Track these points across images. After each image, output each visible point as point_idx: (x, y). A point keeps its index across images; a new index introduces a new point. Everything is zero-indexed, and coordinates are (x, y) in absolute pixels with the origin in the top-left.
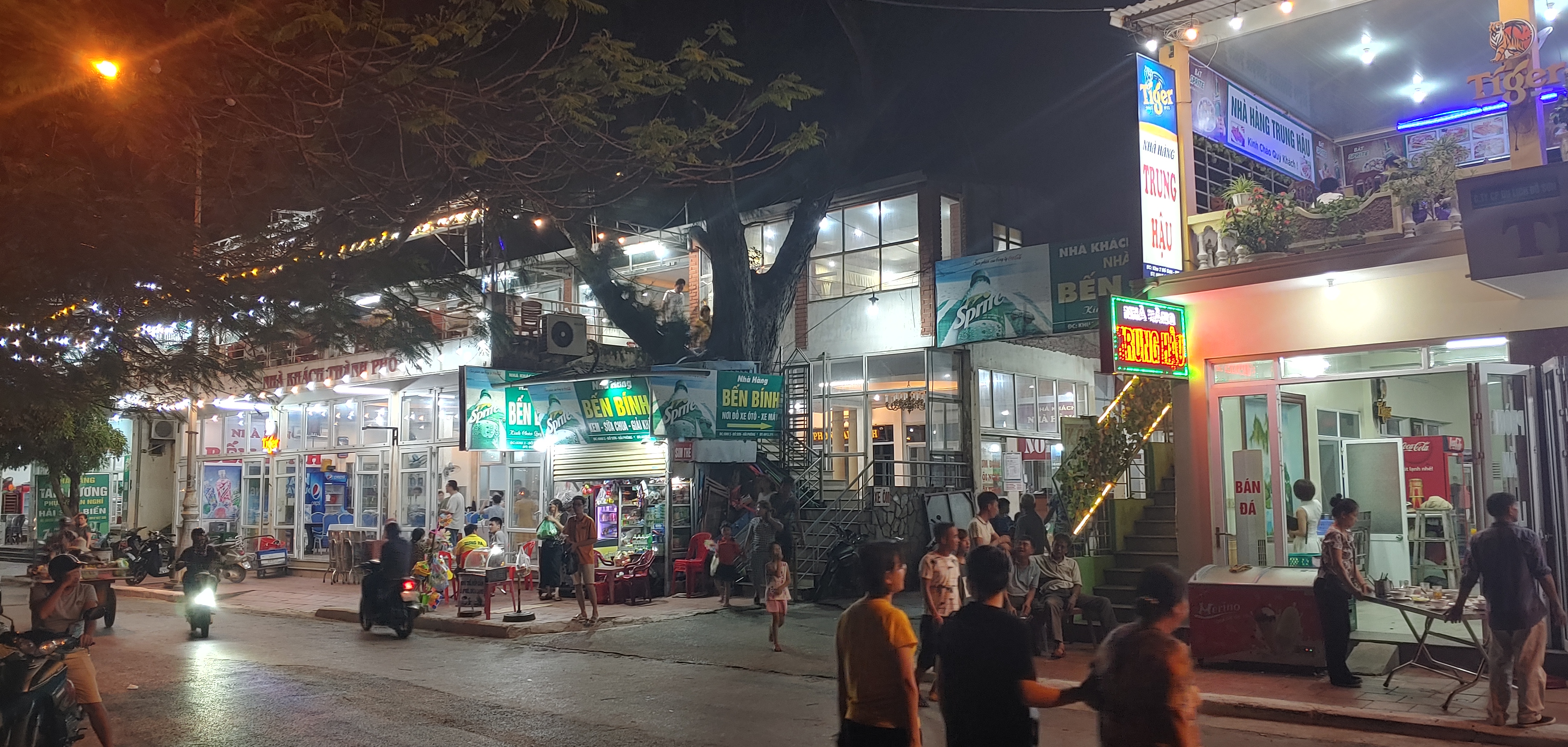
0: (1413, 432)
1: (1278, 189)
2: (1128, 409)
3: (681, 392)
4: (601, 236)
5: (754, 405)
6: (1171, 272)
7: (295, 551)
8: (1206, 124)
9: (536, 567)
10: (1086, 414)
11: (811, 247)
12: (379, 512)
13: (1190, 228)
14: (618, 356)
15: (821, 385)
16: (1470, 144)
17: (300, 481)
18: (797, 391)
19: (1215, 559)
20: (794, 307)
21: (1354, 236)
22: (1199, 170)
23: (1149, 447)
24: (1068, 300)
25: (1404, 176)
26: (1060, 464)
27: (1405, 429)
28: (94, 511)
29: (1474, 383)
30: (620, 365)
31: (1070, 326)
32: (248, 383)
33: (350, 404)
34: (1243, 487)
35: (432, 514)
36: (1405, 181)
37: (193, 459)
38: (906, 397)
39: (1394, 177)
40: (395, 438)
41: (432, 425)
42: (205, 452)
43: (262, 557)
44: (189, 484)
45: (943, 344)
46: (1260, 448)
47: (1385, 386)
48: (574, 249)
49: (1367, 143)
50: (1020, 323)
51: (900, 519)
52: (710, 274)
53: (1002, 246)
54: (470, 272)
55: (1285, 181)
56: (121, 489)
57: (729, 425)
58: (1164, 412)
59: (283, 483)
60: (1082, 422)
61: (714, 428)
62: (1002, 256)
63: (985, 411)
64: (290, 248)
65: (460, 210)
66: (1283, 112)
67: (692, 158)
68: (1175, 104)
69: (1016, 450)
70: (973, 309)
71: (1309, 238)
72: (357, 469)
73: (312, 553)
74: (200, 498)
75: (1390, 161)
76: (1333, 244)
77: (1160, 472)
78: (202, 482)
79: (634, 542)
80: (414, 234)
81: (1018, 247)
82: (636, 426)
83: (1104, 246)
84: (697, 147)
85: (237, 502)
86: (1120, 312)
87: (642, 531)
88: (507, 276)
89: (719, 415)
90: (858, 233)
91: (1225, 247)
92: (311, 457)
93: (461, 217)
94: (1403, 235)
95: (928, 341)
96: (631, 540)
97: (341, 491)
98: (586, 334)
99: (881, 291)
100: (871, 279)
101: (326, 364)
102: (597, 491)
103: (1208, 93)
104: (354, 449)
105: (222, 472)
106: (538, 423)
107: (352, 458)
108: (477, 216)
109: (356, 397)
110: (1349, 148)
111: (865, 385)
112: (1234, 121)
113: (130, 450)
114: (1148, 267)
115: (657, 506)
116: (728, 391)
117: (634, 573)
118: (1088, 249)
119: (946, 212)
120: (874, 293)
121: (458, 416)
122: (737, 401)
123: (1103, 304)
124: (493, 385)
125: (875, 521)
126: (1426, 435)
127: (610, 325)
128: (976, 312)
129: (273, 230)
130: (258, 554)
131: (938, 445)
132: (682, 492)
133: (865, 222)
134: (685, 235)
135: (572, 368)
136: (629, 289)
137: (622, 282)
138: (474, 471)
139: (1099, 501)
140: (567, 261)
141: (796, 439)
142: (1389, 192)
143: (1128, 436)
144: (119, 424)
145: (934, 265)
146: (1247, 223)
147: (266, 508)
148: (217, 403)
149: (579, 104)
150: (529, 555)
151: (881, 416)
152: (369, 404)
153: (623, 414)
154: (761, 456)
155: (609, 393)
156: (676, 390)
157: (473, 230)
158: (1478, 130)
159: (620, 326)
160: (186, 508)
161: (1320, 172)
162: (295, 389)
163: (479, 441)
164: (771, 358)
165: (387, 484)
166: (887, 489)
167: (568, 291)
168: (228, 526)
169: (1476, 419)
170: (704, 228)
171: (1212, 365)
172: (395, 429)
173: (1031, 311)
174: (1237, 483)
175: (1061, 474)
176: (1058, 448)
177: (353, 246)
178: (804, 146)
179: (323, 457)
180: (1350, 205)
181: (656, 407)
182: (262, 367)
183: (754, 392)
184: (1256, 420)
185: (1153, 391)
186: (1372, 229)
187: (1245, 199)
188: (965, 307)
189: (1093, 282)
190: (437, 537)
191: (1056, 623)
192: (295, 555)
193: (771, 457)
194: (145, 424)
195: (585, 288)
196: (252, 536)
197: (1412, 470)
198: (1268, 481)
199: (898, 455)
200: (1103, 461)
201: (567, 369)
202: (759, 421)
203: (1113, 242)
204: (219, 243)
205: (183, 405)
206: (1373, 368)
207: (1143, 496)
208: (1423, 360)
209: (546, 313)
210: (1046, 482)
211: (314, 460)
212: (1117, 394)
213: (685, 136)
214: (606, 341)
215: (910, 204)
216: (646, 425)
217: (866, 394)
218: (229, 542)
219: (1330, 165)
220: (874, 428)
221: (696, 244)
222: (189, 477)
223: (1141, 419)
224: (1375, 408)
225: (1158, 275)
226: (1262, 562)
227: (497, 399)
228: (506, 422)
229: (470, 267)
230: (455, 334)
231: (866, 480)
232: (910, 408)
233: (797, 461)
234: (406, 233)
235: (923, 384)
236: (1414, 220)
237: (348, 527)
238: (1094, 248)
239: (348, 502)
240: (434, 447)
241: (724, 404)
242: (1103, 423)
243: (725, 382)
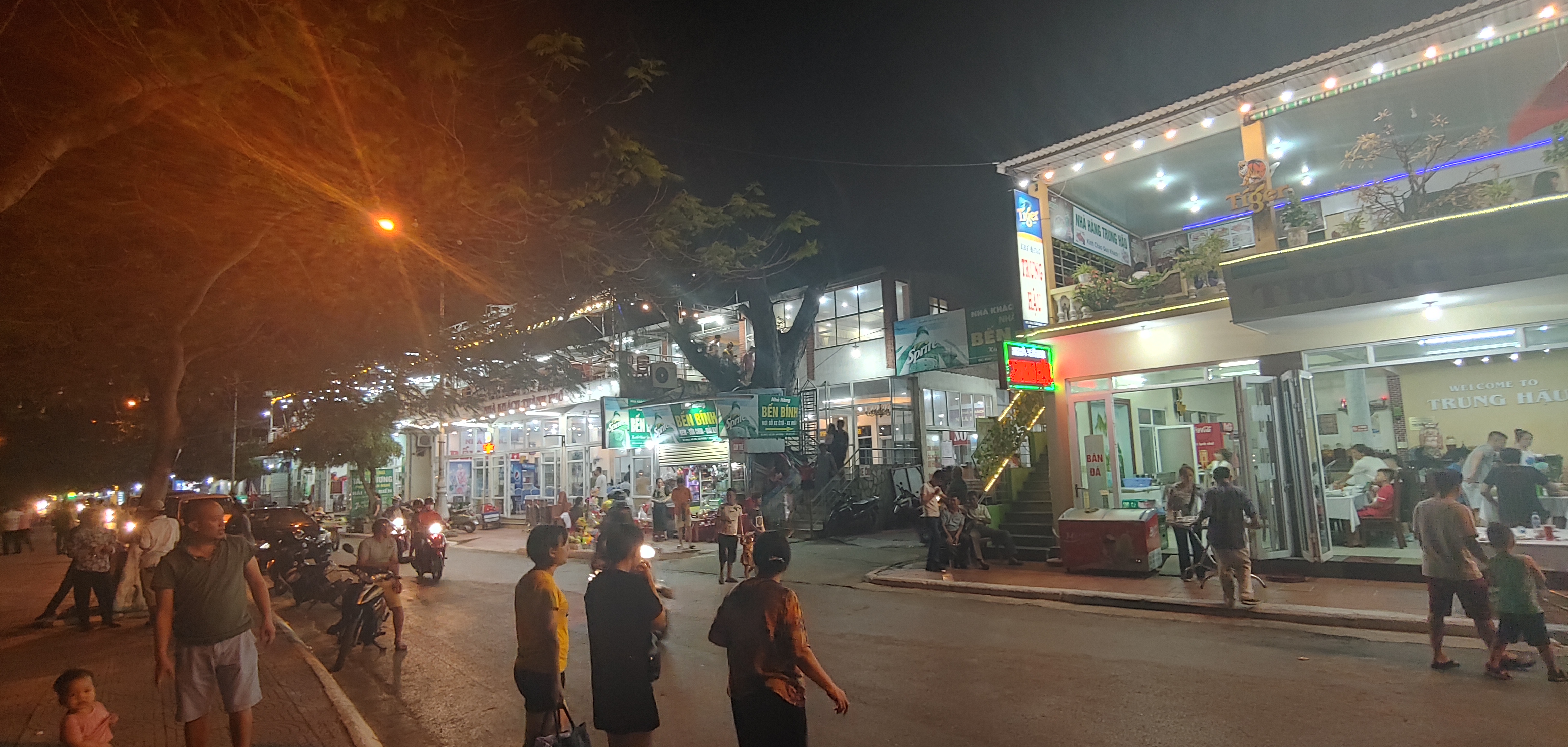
0: (1200, 421)
1: (1108, 271)
2: (1018, 411)
3: (736, 408)
4: (684, 313)
5: (782, 416)
6: (1041, 325)
7: (505, 512)
8: (1060, 231)
9: (650, 519)
10: (992, 415)
11: (815, 315)
12: (555, 488)
13: (1052, 296)
14: (697, 388)
15: (824, 402)
16: (1229, 238)
17: (507, 470)
18: (809, 407)
19: (1075, 505)
20: (806, 353)
21: (1157, 299)
22: (1056, 261)
23: (1031, 434)
24: (978, 344)
25: (1188, 260)
26: (976, 447)
27: (1195, 418)
28: (385, 491)
29: (1238, 389)
30: (698, 393)
31: (979, 360)
32: (475, 412)
33: (535, 422)
34: (1092, 458)
35: (587, 488)
36: (1188, 262)
37: (442, 458)
38: (878, 408)
39: (1181, 260)
40: (563, 442)
41: (585, 433)
42: (450, 454)
43: (485, 517)
44: (440, 473)
45: (900, 374)
46: (1102, 433)
47: (1181, 391)
48: (668, 322)
49: (1164, 239)
50: (948, 359)
51: (876, 485)
52: (752, 335)
53: (935, 311)
54: (606, 339)
55: (1112, 265)
56: (400, 477)
57: (767, 429)
58: (1040, 412)
59: (497, 471)
60: (989, 421)
61: (757, 431)
62: (936, 317)
63: (928, 414)
64: (498, 328)
65: (598, 301)
66: (1109, 222)
67: (739, 265)
68: (1040, 220)
69: (948, 439)
70: (918, 351)
71: (1128, 300)
72: (541, 461)
73: (515, 513)
74: (447, 482)
75: (1179, 250)
76: (1144, 304)
77: (1039, 451)
78: (448, 472)
79: (710, 504)
80: (571, 316)
81: (945, 311)
82: (709, 431)
83: (999, 309)
84: (741, 258)
85: (469, 484)
86: (1010, 351)
87: (714, 497)
88: (629, 340)
89: (760, 423)
90: (845, 305)
91: (1075, 308)
92: (513, 455)
93: (599, 306)
94: (1188, 297)
95: (891, 372)
96: (708, 502)
97: (532, 475)
98: (676, 375)
99: (860, 341)
100: (855, 334)
101: (521, 398)
102: (686, 472)
103: (1061, 213)
104: (539, 450)
105: (460, 466)
106: (648, 430)
107: (538, 454)
108: (609, 305)
109: (538, 418)
110: (1153, 243)
111: (853, 401)
112: (1077, 229)
113: (405, 453)
114: (1027, 322)
115: (723, 481)
116: (765, 407)
117: (711, 523)
118: (989, 311)
119: (899, 291)
120: (856, 343)
121: (601, 428)
122: (771, 414)
123: (1000, 346)
124: (621, 408)
125: (861, 487)
126: (1209, 422)
127: (690, 369)
128: (920, 353)
129: (487, 318)
130: (483, 515)
131: (899, 438)
132: (738, 472)
133: (849, 298)
134: (736, 310)
135: (668, 396)
136: (703, 346)
137: (698, 341)
138: (611, 461)
139: (1000, 470)
140: (663, 329)
141: (809, 437)
142: (1179, 270)
143: (1018, 428)
144: (398, 438)
145: (893, 325)
146: (1088, 293)
147: (487, 487)
148: (455, 424)
149: (668, 236)
150: (646, 512)
151: (863, 420)
152: (548, 422)
153: (700, 424)
154: (787, 448)
155: (692, 411)
156: (733, 408)
157: (607, 313)
158: (1234, 228)
159: (697, 369)
160: (439, 488)
161: (1134, 258)
162: (502, 414)
163: (614, 443)
164: (792, 386)
165: (559, 470)
166: (868, 467)
167: (665, 348)
168: (464, 498)
169: (1240, 412)
170: (748, 305)
171: (1069, 382)
172: (563, 437)
173: (955, 352)
174: (1087, 456)
175: (977, 454)
176: (975, 437)
177: (536, 325)
178: (808, 255)
179: (521, 455)
180: (1154, 279)
181: (720, 419)
182: (483, 401)
183: (782, 408)
184: (1099, 416)
185: (1033, 399)
186: (1168, 294)
187: (1087, 278)
188: (914, 350)
189: (993, 332)
190: (590, 503)
191: (977, 548)
192: (505, 515)
193: (793, 448)
194: (413, 437)
195: (675, 346)
196: (478, 503)
197: (1201, 444)
198: (1107, 454)
199: (875, 445)
200: (1002, 444)
201: (666, 397)
202: (785, 426)
203: (1005, 306)
204: (455, 326)
205: (436, 425)
206: (1173, 381)
207: (1029, 466)
208: (1205, 376)
209: (652, 362)
210: (968, 459)
211: (515, 457)
212: (1010, 403)
213: (734, 251)
214: (689, 378)
215: (876, 287)
216: (715, 430)
217: (853, 407)
218: (465, 508)
219: (1141, 254)
220: (859, 428)
221: (743, 316)
222: (440, 469)
223: (1026, 417)
224: (1175, 406)
225: (1033, 327)
226: (1106, 506)
227: (623, 418)
228: (629, 430)
229: (606, 335)
230: (598, 377)
231: (855, 461)
232: (881, 415)
233: (810, 451)
234: (567, 316)
235: (889, 399)
236: (1196, 287)
237: (536, 497)
238: (993, 311)
239: (536, 482)
240: (587, 447)
241: (763, 416)
242: (1002, 420)
243: (763, 402)
